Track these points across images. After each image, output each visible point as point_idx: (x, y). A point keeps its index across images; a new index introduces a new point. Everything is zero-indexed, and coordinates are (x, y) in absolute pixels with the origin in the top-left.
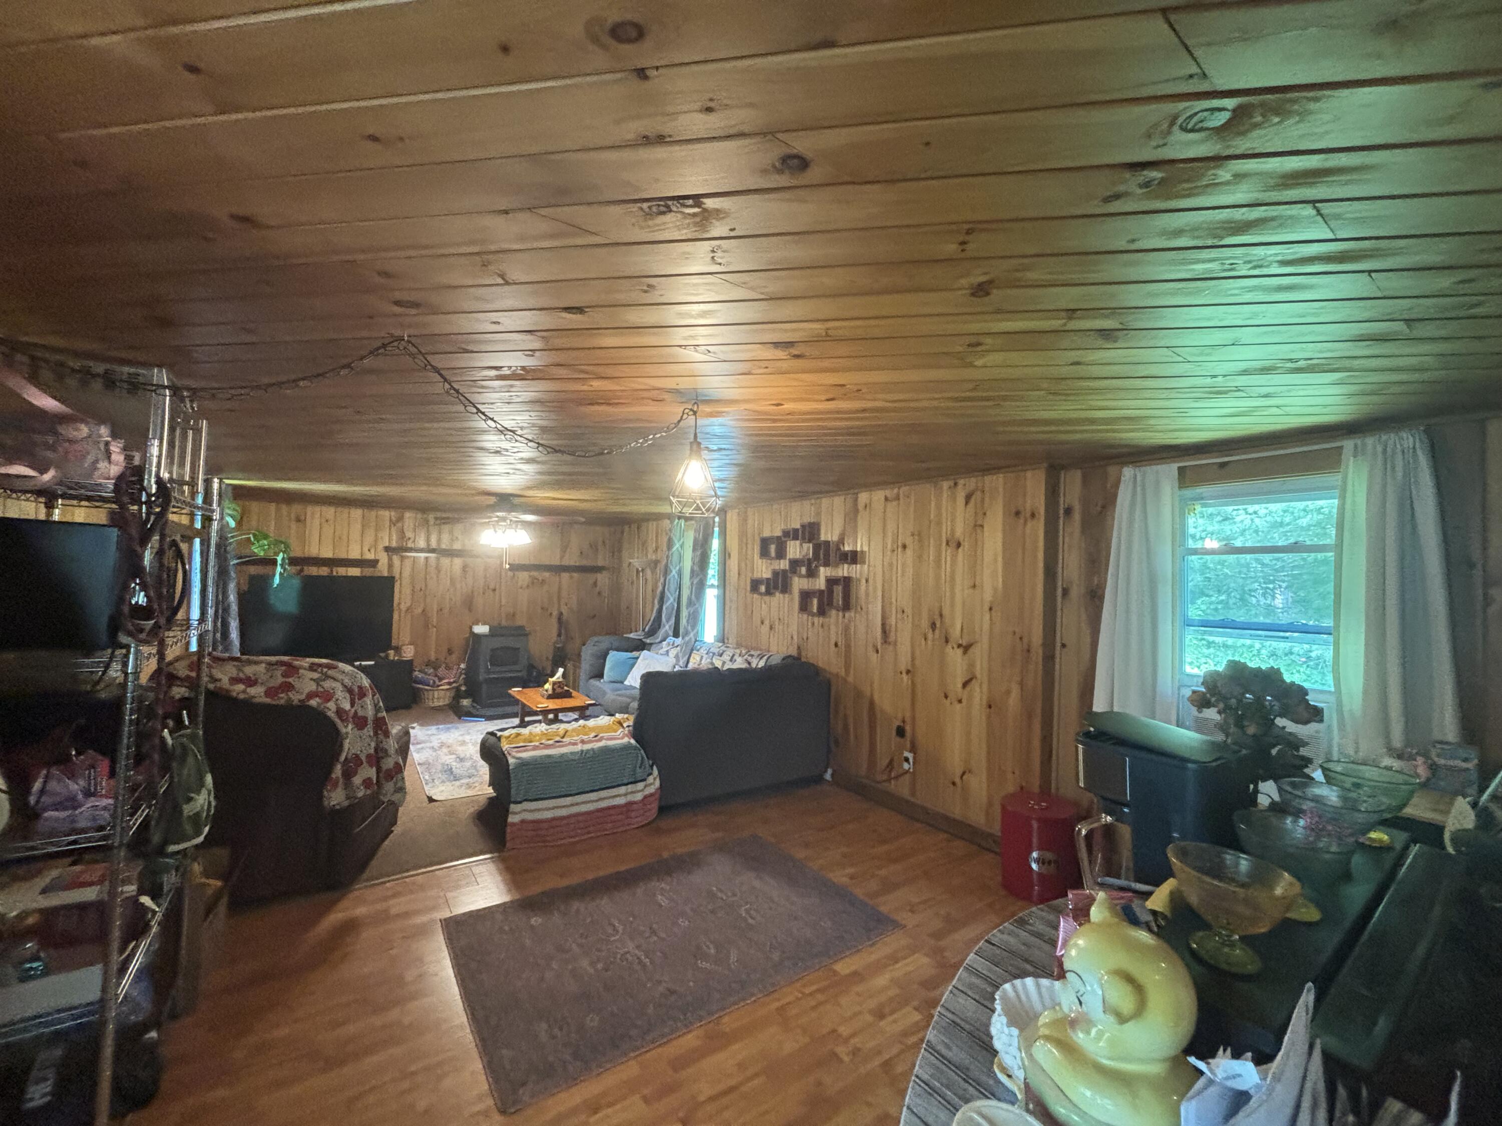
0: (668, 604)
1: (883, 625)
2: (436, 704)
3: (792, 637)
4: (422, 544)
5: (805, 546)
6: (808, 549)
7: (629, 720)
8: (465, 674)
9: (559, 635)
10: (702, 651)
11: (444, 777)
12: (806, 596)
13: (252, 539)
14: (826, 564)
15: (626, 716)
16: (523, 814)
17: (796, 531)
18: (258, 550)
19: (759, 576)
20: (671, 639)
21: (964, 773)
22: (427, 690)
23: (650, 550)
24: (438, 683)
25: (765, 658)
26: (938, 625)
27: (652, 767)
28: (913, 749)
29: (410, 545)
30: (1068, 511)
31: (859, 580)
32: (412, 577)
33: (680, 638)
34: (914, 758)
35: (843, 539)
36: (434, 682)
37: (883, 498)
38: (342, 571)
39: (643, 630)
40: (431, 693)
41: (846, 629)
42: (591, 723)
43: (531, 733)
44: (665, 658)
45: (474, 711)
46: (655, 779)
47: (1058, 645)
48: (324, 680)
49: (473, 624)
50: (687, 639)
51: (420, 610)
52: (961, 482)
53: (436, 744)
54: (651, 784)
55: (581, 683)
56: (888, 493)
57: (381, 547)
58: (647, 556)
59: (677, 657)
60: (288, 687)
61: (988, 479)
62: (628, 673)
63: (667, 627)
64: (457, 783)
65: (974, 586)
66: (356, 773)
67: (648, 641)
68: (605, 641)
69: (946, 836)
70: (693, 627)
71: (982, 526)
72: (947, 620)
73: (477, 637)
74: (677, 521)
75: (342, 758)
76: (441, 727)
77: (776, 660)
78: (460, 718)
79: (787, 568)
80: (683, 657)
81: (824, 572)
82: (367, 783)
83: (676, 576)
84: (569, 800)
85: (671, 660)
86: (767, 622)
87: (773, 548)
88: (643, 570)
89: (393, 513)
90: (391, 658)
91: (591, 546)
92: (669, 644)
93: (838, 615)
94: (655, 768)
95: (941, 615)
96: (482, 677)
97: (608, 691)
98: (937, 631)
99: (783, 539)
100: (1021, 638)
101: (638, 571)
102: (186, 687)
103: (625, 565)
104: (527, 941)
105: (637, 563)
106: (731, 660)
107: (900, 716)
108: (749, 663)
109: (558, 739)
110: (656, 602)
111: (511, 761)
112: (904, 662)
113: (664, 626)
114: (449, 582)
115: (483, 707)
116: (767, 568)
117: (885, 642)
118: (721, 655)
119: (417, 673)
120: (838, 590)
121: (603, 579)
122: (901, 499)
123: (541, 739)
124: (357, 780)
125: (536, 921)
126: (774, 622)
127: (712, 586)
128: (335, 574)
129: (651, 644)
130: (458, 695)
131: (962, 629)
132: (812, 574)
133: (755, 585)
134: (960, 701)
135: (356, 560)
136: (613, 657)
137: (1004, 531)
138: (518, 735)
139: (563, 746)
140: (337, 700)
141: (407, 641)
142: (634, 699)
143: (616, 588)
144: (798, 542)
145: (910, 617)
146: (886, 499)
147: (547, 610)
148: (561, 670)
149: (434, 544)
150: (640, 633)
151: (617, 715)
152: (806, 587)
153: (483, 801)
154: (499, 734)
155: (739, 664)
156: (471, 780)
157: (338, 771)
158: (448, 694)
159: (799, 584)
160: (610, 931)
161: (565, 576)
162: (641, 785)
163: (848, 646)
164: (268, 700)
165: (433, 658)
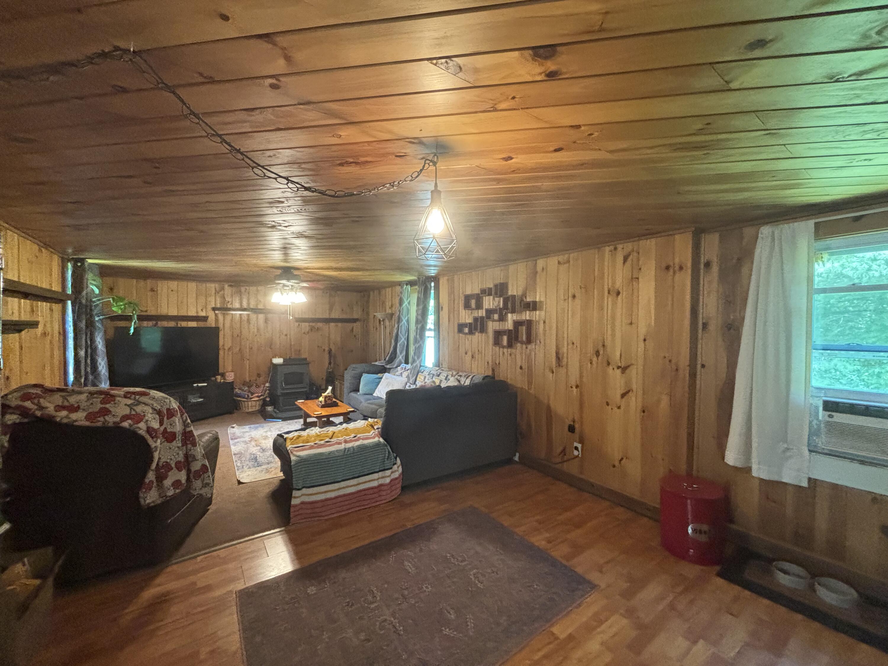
0: (402, 341)
1: (557, 353)
2: (250, 410)
3: (488, 363)
4: (237, 305)
5: (497, 299)
6: (499, 302)
7: (379, 423)
8: (269, 390)
9: (330, 363)
10: (425, 373)
11: (250, 464)
12: (498, 334)
13: (112, 302)
14: (513, 312)
15: (376, 420)
16: (303, 497)
17: (490, 289)
18: (117, 310)
19: (463, 321)
20: (403, 365)
21: (622, 459)
22: (244, 401)
23: (388, 308)
24: (251, 396)
25: (470, 377)
26: (601, 352)
27: (396, 458)
28: (581, 441)
29: (229, 306)
30: (708, 265)
31: (538, 322)
32: (231, 327)
33: (410, 365)
34: (582, 447)
35: (526, 294)
36: (248, 396)
37: (557, 262)
38: (184, 324)
39: (385, 360)
40: (246, 403)
41: (529, 357)
42: (352, 425)
43: (308, 435)
44: (399, 378)
45: (274, 415)
46: (398, 467)
47: (699, 366)
48: (136, 405)
49: (273, 357)
50: (415, 365)
51: (238, 349)
52: (620, 247)
53: (247, 439)
54: (395, 471)
55: (345, 395)
56: (561, 258)
57: (209, 307)
58: (385, 310)
59: (408, 377)
60: (105, 412)
61: (642, 243)
62: (376, 389)
63: (400, 357)
64: (259, 468)
65: (631, 324)
66: (166, 477)
67: (388, 367)
68: (360, 367)
69: (607, 503)
70: (419, 357)
71: (638, 278)
72: (609, 350)
73: (276, 366)
74: (405, 286)
75: (154, 466)
76: (252, 426)
77: (478, 379)
78: (265, 420)
79: (484, 315)
80: (412, 377)
81: (511, 318)
82: (177, 484)
83: (406, 324)
84: (336, 486)
85: (404, 379)
86: (470, 354)
87: (473, 303)
88: (383, 320)
89: (217, 285)
90: (219, 380)
91: (349, 306)
92: (402, 368)
93: (522, 347)
94: (398, 459)
95: (604, 346)
96: (279, 392)
97: (362, 400)
98: (600, 358)
99: (481, 295)
100: (670, 361)
101: (380, 320)
102: (17, 414)
103: (371, 317)
104: (304, 610)
105: (379, 315)
106: (446, 379)
107: (570, 418)
108: (459, 381)
109: (327, 440)
110: (393, 341)
111: (293, 458)
112: (574, 379)
113: (399, 357)
114: (256, 330)
115: (280, 411)
116: (469, 317)
117: (559, 366)
118: (438, 376)
119: (237, 390)
120: (523, 329)
121: (357, 326)
122: (571, 262)
123: (315, 440)
124: (168, 483)
125: (312, 590)
126: (475, 353)
127: (430, 330)
128: (179, 325)
129: (390, 369)
130: (265, 404)
131: (621, 356)
132: (502, 318)
133: (461, 327)
134: (619, 408)
135: (192, 317)
136: (366, 378)
137: (656, 281)
138: (299, 436)
139: (330, 446)
140: (147, 421)
141: (230, 369)
142: (381, 406)
143: (366, 333)
144: (491, 297)
145: (579, 347)
146: (559, 263)
147: (322, 347)
148: (330, 388)
149: (245, 305)
150: (382, 361)
151: (370, 419)
152: (497, 328)
153: (276, 482)
154: (286, 436)
155: (452, 382)
156: (269, 466)
157: (151, 476)
158: (258, 403)
159: (492, 326)
160: (370, 598)
161: (332, 324)
162: (388, 472)
163: (530, 368)
164: (87, 423)
165: (247, 380)
